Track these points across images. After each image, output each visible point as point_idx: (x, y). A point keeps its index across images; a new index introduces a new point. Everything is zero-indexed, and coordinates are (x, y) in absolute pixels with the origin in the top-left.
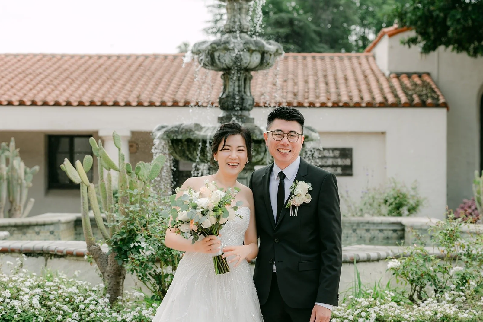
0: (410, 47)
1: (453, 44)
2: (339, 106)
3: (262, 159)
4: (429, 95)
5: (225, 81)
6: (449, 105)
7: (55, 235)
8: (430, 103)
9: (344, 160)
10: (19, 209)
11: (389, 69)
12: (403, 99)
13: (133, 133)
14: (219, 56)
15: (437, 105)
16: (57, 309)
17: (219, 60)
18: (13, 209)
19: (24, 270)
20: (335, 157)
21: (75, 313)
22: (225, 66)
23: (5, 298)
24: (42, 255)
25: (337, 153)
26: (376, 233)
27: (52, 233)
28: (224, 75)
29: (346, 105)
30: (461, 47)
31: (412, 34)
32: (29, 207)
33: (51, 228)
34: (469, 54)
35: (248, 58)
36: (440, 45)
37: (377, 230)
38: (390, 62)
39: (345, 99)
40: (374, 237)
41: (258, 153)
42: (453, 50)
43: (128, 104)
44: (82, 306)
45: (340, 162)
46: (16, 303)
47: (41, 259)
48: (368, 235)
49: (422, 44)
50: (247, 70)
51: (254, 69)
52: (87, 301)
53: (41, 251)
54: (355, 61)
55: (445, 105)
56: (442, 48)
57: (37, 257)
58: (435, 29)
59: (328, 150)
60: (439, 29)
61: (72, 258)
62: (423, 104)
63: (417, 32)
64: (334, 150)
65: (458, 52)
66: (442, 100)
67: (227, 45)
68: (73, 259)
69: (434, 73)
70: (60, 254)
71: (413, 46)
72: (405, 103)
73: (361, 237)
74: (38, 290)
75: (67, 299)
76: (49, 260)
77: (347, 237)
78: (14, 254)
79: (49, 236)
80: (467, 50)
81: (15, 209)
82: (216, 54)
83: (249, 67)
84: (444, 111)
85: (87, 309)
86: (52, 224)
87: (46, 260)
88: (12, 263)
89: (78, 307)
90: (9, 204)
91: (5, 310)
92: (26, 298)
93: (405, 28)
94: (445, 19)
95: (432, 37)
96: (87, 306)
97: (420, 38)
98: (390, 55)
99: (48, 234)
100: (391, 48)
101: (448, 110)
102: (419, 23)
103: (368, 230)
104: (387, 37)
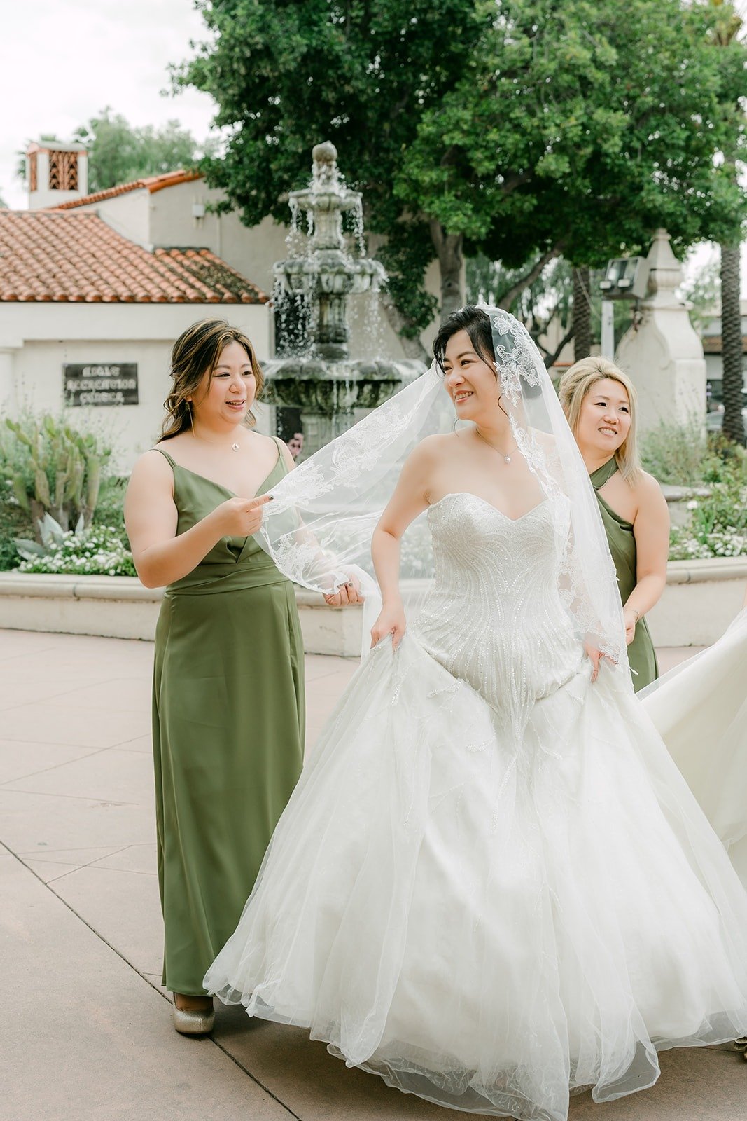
0: (219, 215)
2: (120, 302)
4: (238, 285)
8: (246, 298)
9: (126, 381)
11: (151, 242)
12: (206, 291)
15: (256, 301)
20: (112, 377)
25: (116, 371)
29: (132, 300)
38: (153, 230)
45: (120, 384)
55: (267, 301)
59: (103, 366)
62: (238, 300)
64: (111, 366)
66: (261, 295)
69: (216, 248)
71: (225, 215)
72: (213, 297)
97: (234, 204)
98: (152, 219)
104: (146, 192)
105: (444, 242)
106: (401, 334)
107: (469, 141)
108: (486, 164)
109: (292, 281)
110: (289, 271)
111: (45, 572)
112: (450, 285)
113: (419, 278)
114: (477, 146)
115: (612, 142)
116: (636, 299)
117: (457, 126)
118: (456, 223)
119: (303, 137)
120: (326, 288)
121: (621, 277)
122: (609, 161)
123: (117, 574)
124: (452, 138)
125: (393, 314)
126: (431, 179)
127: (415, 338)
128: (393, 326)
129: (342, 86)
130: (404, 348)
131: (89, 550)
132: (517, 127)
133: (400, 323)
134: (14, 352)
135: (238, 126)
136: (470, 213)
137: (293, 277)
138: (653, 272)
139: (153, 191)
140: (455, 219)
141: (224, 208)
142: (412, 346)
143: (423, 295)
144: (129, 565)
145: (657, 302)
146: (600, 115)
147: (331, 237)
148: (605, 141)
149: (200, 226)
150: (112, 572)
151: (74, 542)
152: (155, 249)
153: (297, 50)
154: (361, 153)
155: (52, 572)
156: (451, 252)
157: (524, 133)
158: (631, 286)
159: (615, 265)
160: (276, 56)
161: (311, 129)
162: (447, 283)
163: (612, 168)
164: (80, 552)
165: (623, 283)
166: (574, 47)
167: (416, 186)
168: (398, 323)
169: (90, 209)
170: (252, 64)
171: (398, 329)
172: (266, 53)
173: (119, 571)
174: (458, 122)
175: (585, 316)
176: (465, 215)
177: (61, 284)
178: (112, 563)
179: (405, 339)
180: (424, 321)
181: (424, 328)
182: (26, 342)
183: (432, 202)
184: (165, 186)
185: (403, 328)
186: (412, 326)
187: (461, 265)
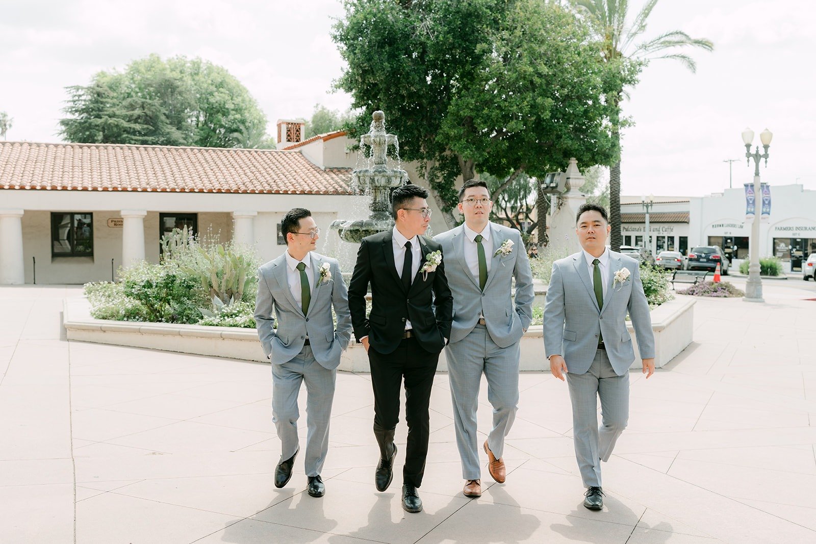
2: (305, 194)
11: (324, 166)
12: (347, 189)
13: (148, 212)
38: (325, 159)
43: (144, 190)
72: (350, 192)
98: (324, 154)
100: (325, 149)
104: (322, 140)
105: (465, 165)
106: (442, 210)
107: (473, 114)
109: (361, 180)
110: (359, 175)
111: (211, 325)
113: (452, 183)
114: (478, 116)
115: (545, 114)
116: (560, 193)
117: (467, 106)
118: (467, 154)
119: (391, 112)
120: (377, 184)
121: (552, 182)
122: (544, 123)
123: (245, 327)
124: (464, 112)
125: (439, 200)
126: (455, 133)
127: (449, 212)
128: (439, 206)
130: (444, 217)
131: (234, 314)
132: (499, 107)
133: (442, 205)
134: (253, 218)
135: (364, 108)
136: (474, 149)
137: (361, 178)
138: (568, 180)
139: (325, 140)
140: (466, 153)
142: (448, 216)
143: (454, 191)
144: (251, 322)
145: (569, 195)
146: (539, 100)
147: (380, 158)
148: (542, 113)
149: (348, 157)
150: (243, 326)
151: (226, 309)
152: (326, 168)
153: (386, 70)
154: (422, 120)
155: (214, 325)
156: (468, 170)
157: (502, 110)
158: (557, 186)
159: (549, 175)
160: (375, 72)
163: (546, 126)
164: (231, 315)
165: (553, 185)
166: (525, 66)
167: (447, 137)
168: (441, 205)
169: (297, 150)
170: (364, 76)
171: (441, 208)
172: (371, 71)
173: (246, 325)
174: (468, 104)
175: (543, 203)
176: (472, 151)
177: (277, 185)
178: (242, 321)
179: (445, 213)
182: (258, 213)
183: (455, 145)
184: (331, 138)
185: (444, 207)
186: (448, 206)
187: (474, 176)
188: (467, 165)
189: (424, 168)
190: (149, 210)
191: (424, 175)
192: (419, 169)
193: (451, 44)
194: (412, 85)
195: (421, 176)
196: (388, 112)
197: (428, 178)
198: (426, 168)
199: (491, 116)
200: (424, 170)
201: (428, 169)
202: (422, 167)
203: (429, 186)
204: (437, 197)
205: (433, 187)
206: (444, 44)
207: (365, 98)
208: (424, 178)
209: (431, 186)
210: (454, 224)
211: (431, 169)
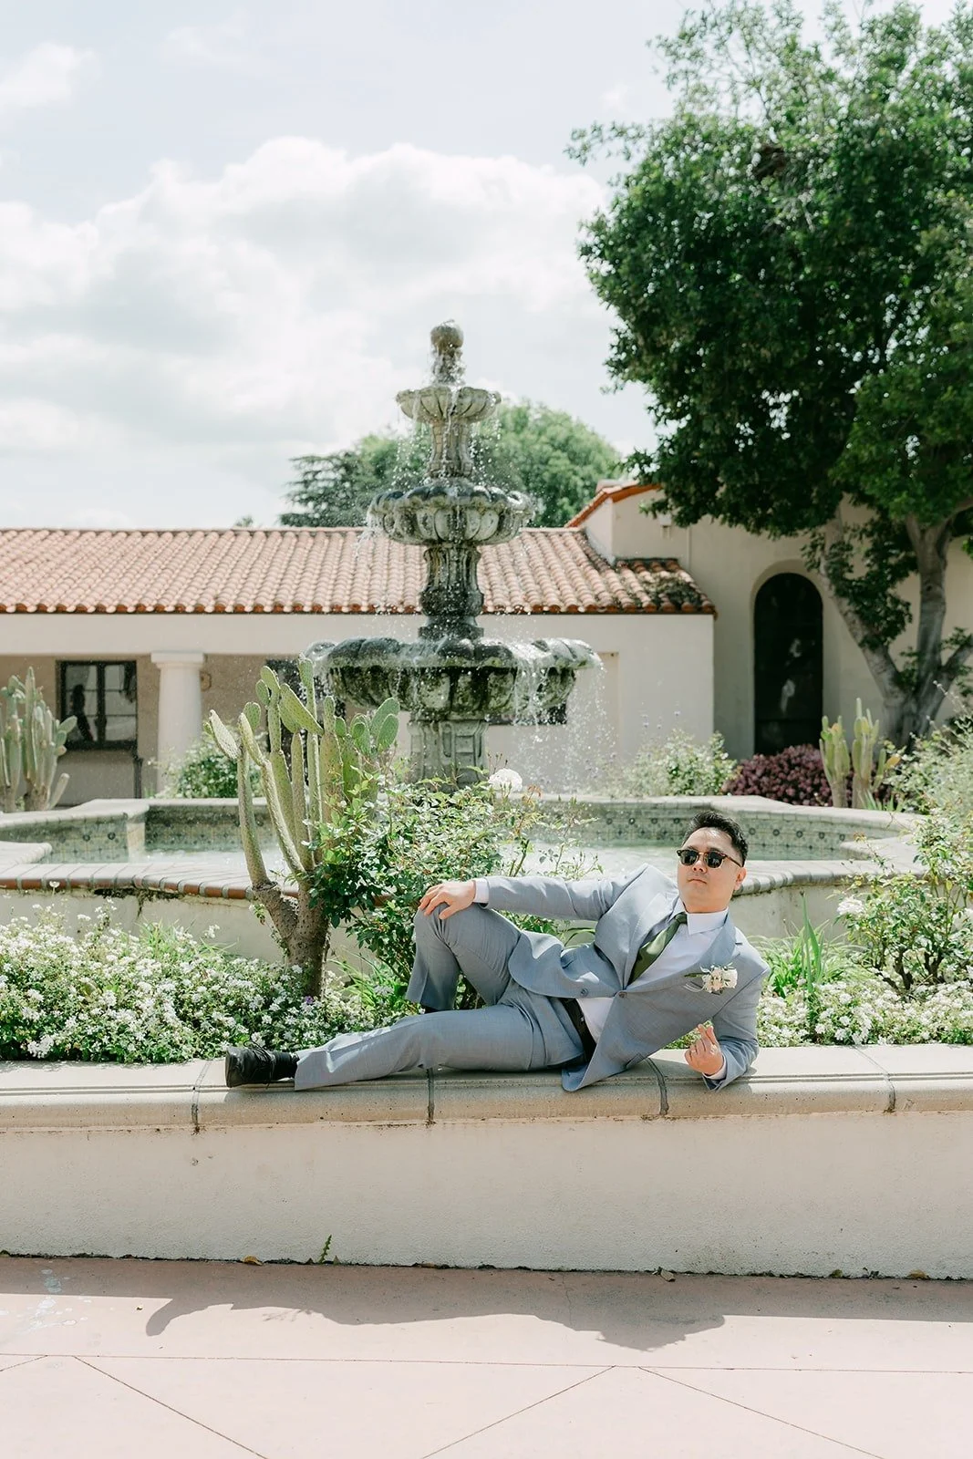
0: (655, 516)
1: (724, 514)
3: (507, 702)
4: (684, 593)
5: (432, 565)
6: (717, 609)
7: (117, 841)
8: (686, 607)
10: (44, 793)
11: (614, 553)
12: (646, 600)
13: (206, 656)
14: (425, 519)
15: (698, 609)
16: (214, 1025)
17: (425, 524)
18: (33, 794)
19: (114, 932)
21: (255, 1036)
22: (435, 537)
23: (105, 1008)
24: (131, 894)
26: (668, 825)
27: (112, 836)
28: (430, 551)
29: (554, 610)
30: (735, 515)
31: (658, 495)
32: (61, 788)
33: (111, 828)
34: (748, 530)
35: (478, 520)
36: (705, 514)
37: (670, 819)
39: (553, 600)
40: (665, 833)
41: (501, 690)
42: (723, 522)
43: (199, 610)
44: (267, 1019)
46: (125, 1016)
47: (131, 901)
48: (655, 829)
49: (676, 511)
50: (472, 543)
51: (486, 542)
52: (274, 1007)
53: (128, 884)
54: (556, 539)
55: (711, 610)
56: (707, 518)
57: (122, 897)
58: (699, 489)
60: (704, 489)
61: (195, 899)
62: (678, 609)
63: (667, 492)
65: (731, 526)
66: (705, 602)
67: (440, 498)
68: (198, 902)
69: (684, 558)
70: (171, 891)
71: (660, 516)
72: (648, 607)
73: (643, 832)
74: (170, 985)
75: (231, 1003)
76: (147, 903)
77: (620, 833)
78: (76, 893)
79: (107, 842)
80: (745, 522)
81: (37, 792)
82: (420, 515)
83: (477, 537)
84: (710, 617)
85: (279, 1024)
86: (112, 820)
87: (141, 903)
88: (88, 918)
89: (259, 1020)
90: (25, 783)
91: (108, 1035)
92: (147, 1004)
93: (649, 486)
94: (715, 473)
95: (693, 502)
96: (276, 1016)
97: (671, 502)
98: (615, 529)
99: (106, 838)
100: (617, 517)
101: (715, 618)
102: (673, 478)
103: (654, 821)
104: (609, 501)
105: (922, 538)
106: (861, 645)
108: (938, 430)
112: (929, 588)
113: (892, 585)
118: (900, 503)
119: (723, 416)
125: (854, 622)
126: (871, 453)
127: (880, 649)
128: (855, 636)
129: (759, 349)
130: (868, 661)
133: (862, 633)
139: (615, 500)
141: (660, 507)
142: (877, 659)
143: (896, 601)
149: (668, 536)
152: (618, 560)
156: (930, 550)
161: (731, 406)
162: (925, 587)
168: (860, 632)
169: (580, 528)
171: (860, 639)
179: (868, 652)
180: (894, 630)
181: (893, 638)
184: (629, 495)
185: (865, 637)
186: (877, 636)
187: (945, 564)
188: (927, 537)
189: (819, 547)
190: (209, 651)
191: (819, 564)
192: (808, 549)
193: (851, 233)
194: (763, 345)
195: (812, 566)
196: (716, 415)
197: (827, 568)
198: (823, 548)
199: (962, 406)
200: (818, 554)
201: (827, 549)
202: (814, 546)
203: (830, 588)
204: (850, 615)
205: (838, 591)
206: (833, 232)
207: (676, 392)
208: (819, 571)
209: (834, 587)
210: (890, 676)
211: (833, 546)
